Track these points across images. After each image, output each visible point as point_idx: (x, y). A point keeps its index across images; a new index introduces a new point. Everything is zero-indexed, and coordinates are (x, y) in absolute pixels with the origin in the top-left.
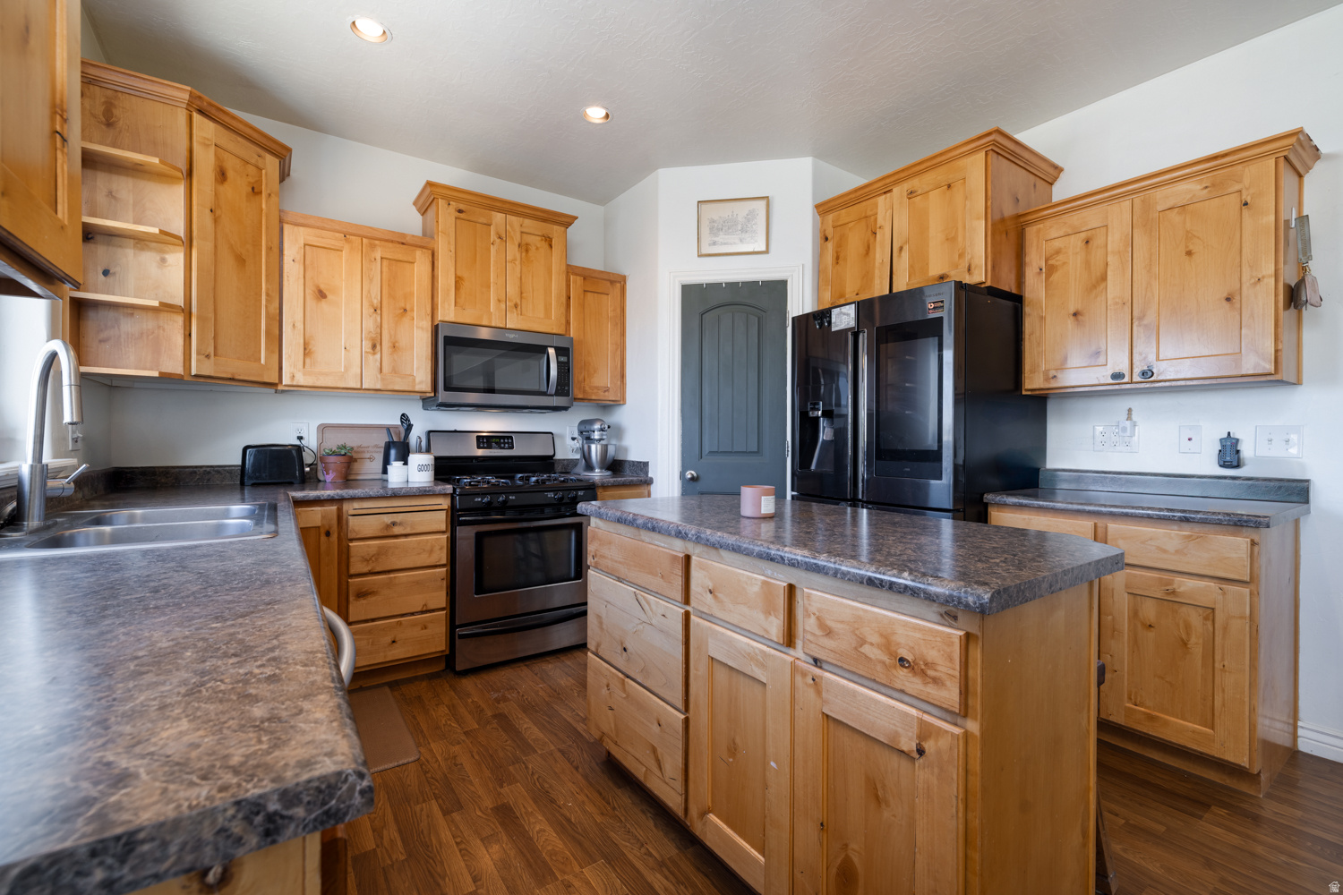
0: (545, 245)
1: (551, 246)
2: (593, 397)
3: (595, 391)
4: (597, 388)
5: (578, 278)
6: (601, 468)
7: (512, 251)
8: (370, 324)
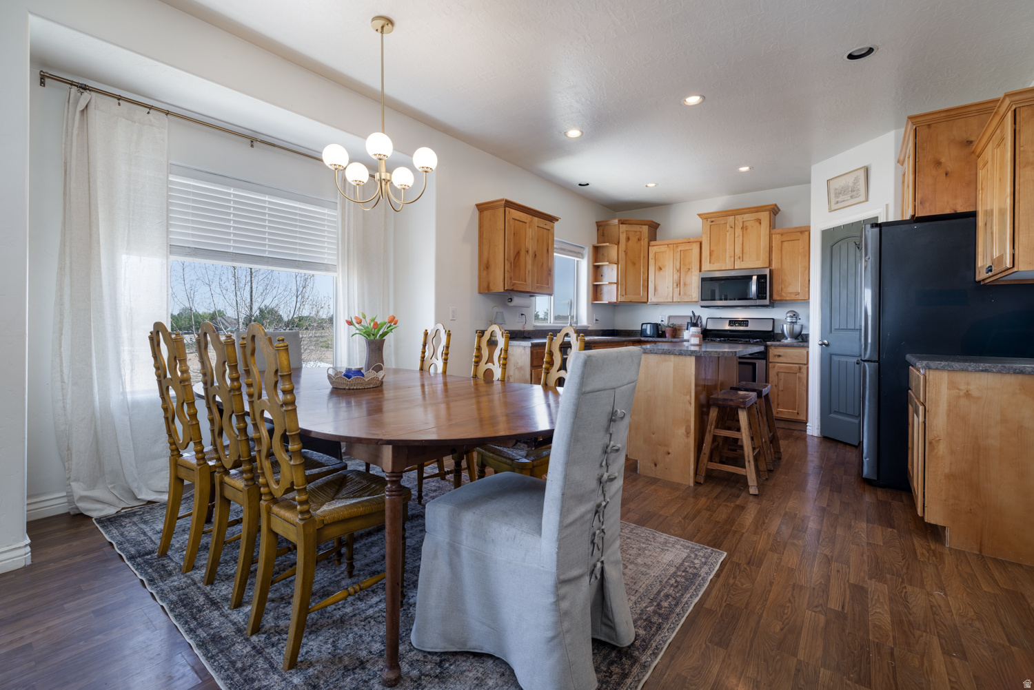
0: (758, 224)
1: (760, 223)
2: (788, 299)
3: (789, 295)
4: (791, 293)
5: (778, 235)
6: (791, 338)
7: (738, 231)
8: (676, 277)
